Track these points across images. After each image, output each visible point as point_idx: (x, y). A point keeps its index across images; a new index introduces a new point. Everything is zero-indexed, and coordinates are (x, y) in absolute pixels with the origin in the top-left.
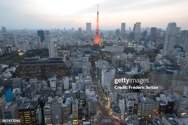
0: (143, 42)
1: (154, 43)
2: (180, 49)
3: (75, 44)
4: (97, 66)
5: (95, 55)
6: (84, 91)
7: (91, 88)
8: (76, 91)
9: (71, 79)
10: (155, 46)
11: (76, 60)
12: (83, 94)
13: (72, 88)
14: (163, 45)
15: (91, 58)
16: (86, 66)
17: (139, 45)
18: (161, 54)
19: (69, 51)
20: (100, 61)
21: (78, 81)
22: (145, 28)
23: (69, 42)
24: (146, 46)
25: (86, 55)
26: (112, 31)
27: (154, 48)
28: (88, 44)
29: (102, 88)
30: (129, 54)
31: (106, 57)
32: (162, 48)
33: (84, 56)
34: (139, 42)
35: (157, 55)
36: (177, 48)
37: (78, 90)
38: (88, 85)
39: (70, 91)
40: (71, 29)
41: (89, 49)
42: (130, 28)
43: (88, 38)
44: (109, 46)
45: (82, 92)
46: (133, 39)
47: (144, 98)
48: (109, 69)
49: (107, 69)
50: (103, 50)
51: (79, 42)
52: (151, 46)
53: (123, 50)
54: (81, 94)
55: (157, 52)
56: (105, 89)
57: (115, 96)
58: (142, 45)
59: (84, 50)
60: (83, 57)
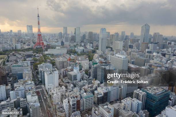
0: (83, 44)
1: (91, 45)
2: (110, 49)
3: (14, 48)
4: (40, 70)
5: (38, 58)
6: (25, 97)
7: (33, 93)
8: (15, 100)
9: (9, 87)
10: (93, 48)
11: (14, 65)
12: (23, 101)
13: (10, 97)
14: (98, 46)
15: (33, 61)
16: (28, 71)
17: (80, 47)
18: (97, 54)
19: (6, 56)
20: (43, 64)
21: (18, 88)
22: (84, 32)
23: (6, 46)
24: (86, 48)
25: (27, 59)
26: (55, 34)
27: (92, 49)
28: (30, 47)
29: (46, 91)
30: (72, 55)
31: (50, 59)
32: (98, 49)
33: (25, 60)
34: (79, 44)
35: (94, 55)
36: (108, 48)
37: (17, 99)
38: (29, 90)
39: (7, 102)
40: (8, 32)
41: (30, 53)
42: (72, 32)
43: (29, 41)
44: (52, 49)
45: (22, 99)
46: (75, 42)
47: (85, 94)
48: (52, 71)
49: (50, 71)
50: (46, 53)
51: (19, 46)
52: (89, 47)
53: (66, 52)
54: (21, 101)
55: (94, 52)
56: (49, 91)
57: (59, 97)
58: (82, 46)
59: (25, 54)
60: (24, 62)
